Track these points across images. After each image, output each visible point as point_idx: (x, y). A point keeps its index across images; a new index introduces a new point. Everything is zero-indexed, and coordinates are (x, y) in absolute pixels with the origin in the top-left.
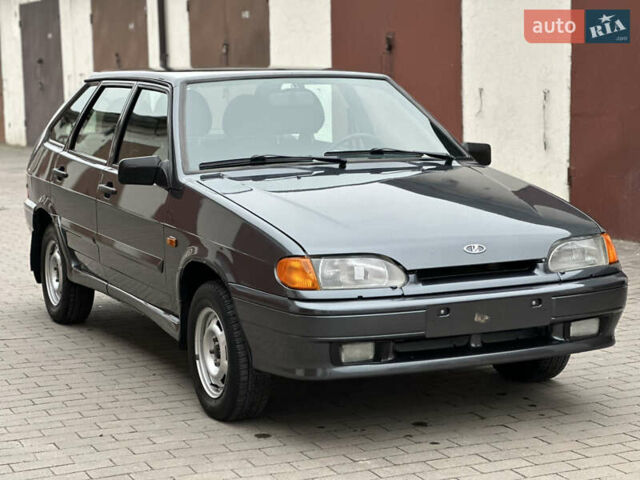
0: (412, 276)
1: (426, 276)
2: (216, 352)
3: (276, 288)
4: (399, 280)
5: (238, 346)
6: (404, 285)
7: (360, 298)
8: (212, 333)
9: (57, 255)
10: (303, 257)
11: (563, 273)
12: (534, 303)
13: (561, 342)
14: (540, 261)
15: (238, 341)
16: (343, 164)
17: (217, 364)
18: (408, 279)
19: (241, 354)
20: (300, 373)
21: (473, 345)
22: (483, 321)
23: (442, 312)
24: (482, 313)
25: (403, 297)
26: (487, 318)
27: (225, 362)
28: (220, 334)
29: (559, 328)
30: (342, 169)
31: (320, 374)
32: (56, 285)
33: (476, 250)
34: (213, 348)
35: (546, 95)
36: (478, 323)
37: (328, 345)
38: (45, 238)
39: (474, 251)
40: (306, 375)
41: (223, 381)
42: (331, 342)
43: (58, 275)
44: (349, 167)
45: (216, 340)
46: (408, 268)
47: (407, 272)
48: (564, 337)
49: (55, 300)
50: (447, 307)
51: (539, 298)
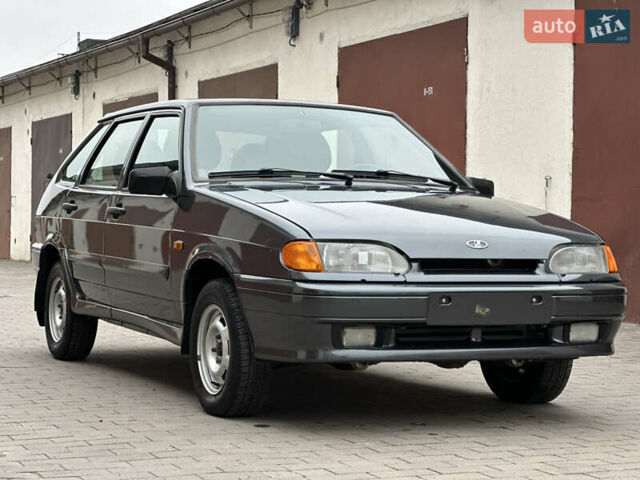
0: (415, 265)
1: (428, 265)
2: (218, 351)
3: (281, 272)
4: (402, 267)
5: (241, 337)
6: (407, 272)
7: (364, 282)
8: (216, 329)
9: (62, 292)
10: (307, 240)
11: (564, 275)
12: (534, 300)
13: (560, 345)
14: (541, 261)
15: (241, 332)
16: (349, 182)
17: (218, 362)
18: (411, 266)
19: (244, 344)
20: (302, 355)
21: (474, 340)
22: (483, 313)
23: (444, 300)
25: (405, 283)
26: (488, 310)
27: (226, 357)
28: (223, 329)
29: (559, 330)
30: (349, 186)
31: (321, 355)
32: (59, 322)
34: (215, 346)
35: (548, 180)
36: (479, 315)
37: (330, 326)
38: (51, 276)
39: (476, 247)
40: (308, 357)
41: (223, 377)
42: (334, 324)
43: (62, 312)
44: (354, 184)
45: (219, 337)
46: (411, 257)
47: (410, 261)
48: (563, 340)
49: (57, 337)
50: (449, 296)
51: (539, 296)
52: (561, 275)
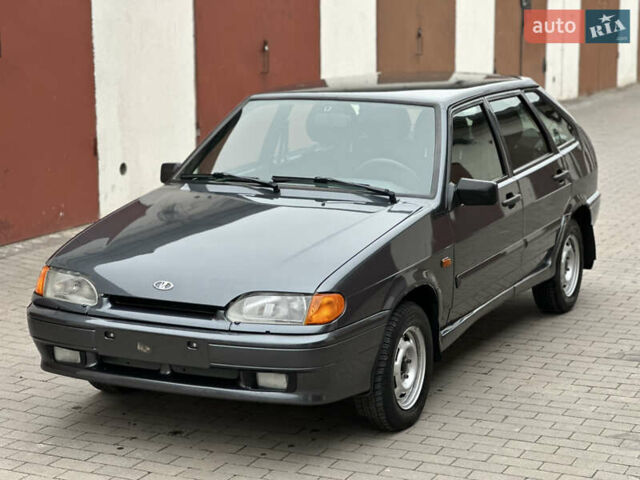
11: (237, 324)
14: (220, 308)
18: (101, 300)
22: (145, 351)
24: (145, 344)
25: (87, 316)
26: (148, 349)
33: (162, 287)
36: (140, 352)
52: (235, 323)
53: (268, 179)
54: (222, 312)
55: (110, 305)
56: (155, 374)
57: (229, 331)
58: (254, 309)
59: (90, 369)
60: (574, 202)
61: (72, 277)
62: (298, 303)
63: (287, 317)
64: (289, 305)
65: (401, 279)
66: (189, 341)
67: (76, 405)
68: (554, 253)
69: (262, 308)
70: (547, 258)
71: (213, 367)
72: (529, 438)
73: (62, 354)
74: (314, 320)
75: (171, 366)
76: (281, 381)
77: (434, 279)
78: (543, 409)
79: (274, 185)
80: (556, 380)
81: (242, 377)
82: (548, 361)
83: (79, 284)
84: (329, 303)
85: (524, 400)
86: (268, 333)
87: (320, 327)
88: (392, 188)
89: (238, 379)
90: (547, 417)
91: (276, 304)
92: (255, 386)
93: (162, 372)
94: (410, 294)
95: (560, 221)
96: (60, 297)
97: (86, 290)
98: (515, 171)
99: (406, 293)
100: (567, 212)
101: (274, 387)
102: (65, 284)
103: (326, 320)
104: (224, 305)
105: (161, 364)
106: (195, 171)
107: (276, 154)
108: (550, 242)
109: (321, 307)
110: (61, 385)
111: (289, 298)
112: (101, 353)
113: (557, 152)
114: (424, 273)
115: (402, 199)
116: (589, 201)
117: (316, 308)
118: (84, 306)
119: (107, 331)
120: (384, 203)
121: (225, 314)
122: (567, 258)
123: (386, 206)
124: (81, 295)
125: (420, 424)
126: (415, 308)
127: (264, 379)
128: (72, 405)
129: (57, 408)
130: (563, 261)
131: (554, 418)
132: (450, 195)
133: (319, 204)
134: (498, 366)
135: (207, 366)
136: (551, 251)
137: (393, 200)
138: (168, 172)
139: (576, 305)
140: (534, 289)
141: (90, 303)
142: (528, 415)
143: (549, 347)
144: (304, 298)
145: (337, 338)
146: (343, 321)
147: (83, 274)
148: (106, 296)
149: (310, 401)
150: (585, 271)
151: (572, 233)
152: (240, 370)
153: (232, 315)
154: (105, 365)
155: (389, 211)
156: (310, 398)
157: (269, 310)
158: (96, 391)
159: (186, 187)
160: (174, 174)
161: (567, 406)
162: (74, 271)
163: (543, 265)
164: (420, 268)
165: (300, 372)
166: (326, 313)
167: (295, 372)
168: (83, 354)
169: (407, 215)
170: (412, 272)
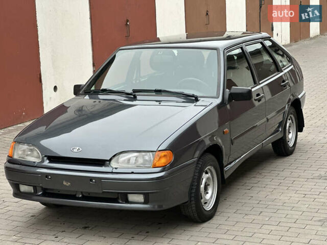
12: (94, 181)
14: (107, 161)
24: (67, 181)
26: (69, 184)
33: (75, 150)
52: (115, 168)
53: (130, 91)
54: (108, 162)
55: (48, 161)
56: (74, 197)
57: (112, 173)
58: (124, 161)
59: (39, 195)
60: (292, 97)
61: (27, 147)
62: (149, 156)
63: (142, 164)
64: (143, 158)
65: (203, 141)
66: (91, 179)
67: (33, 215)
68: (282, 124)
69: (129, 160)
70: (279, 127)
71: (104, 192)
72: (274, 223)
73: (24, 188)
74: (157, 165)
75: (82, 193)
76: (141, 198)
77: (220, 141)
78: (281, 207)
79: (134, 94)
80: (286, 191)
81: (120, 197)
82: (282, 181)
83: (31, 150)
84: (165, 156)
85: (270, 203)
86: (132, 173)
87: (161, 168)
88: (196, 94)
89: (118, 198)
90: (283, 212)
91: (137, 157)
92: (127, 201)
93: (77, 196)
94: (208, 149)
95: (285, 107)
96: (22, 158)
97: (35, 153)
98: (260, 82)
99: (205, 149)
100: (288, 102)
101: (137, 201)
102: (24, 151)
103: (164, 165)
104: (109, 159)
105: (77, 191)
106: (92, 88)
107: (134, 78)
108: (280, 118)
109: (160, 158)
110: (25, 204)
111: (143, 154)
112: (44, 187)
113: (282, 71)
114: (215, 138)
115: (202, 99)
116: (300, 97)
117: (158, 158)
118: (34, 162)
119: (47, 175)
120: (192, 102)
121: (109, 163)
122: (289, 127)
123: (193, 103)
124: (32, 156)
125: (215, 218)
126: (210, 157)
127: (131, 197)
128: (31, 215)
129: (22, 217)
130: (287, 128)
131: (286, 212)
132: (227, 96)
133: (158, 103)
134: (255, 185)
135: (101, 192)
136: (280, 124)
137: (196, 99)
138: (77, 90)
139: (295, 151)
140: (272, 143)
141: (37, 161)
142: (272, 211)
143: (282, 174)
144: (151, 153)
145: (169, 174)
146: (172, 165)
147: (33, 145)
148: (45, 156)
149: (156, 208)
150: (299, 133)
151: (291, 114)
152: (118, 193)
153: (114, 164)
154: (47, 193)
155: (195, 105)
156: (156, 207)
157: (133, 161)
158: (43, 206)
159: (87, 97)
160: (80, 90)
161: (293, 205)
162: (28, 144)
163: (277, 131)
164: (212, 135)
165: (150, 193)
166: (163, 161)
167: (148, 193)
168: (35, 188)
169: (204, 107)
170: (208, 138)
